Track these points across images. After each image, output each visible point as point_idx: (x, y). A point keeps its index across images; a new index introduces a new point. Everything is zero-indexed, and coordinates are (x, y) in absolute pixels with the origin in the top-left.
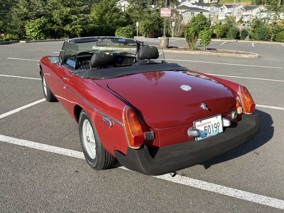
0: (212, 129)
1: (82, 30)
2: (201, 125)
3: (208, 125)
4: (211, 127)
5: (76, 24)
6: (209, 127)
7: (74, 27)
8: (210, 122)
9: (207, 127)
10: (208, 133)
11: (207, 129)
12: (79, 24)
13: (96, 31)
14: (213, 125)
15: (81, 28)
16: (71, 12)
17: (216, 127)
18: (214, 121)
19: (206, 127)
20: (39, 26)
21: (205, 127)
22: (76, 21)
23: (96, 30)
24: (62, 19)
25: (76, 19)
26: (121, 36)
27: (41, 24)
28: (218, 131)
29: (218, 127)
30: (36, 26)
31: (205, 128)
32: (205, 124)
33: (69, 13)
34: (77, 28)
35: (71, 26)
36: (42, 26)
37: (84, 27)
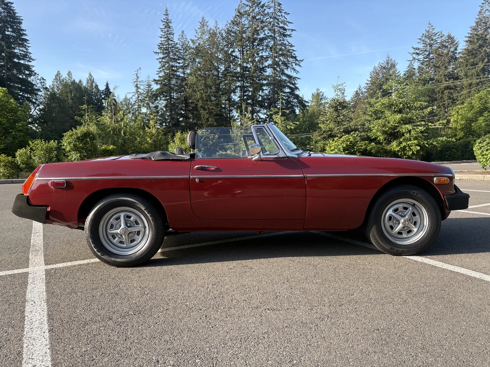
1: (418, 148)
5: (410, 139)
7: (404, 144)
12: (416, 138)
13: (451, 151)
15: (417, 145)
16: (402, 120)
20: (345, 145)
22: (410, 134)
23: (453, 148)
24: (384, 132)
25: (410, 131)
26: (487, 150)
27: (348, 143)
30: (340, 146)
33: (399, 122)
34: (409, 146)
35: (401, 143)
36: (349, 145)
37: (424, 143)
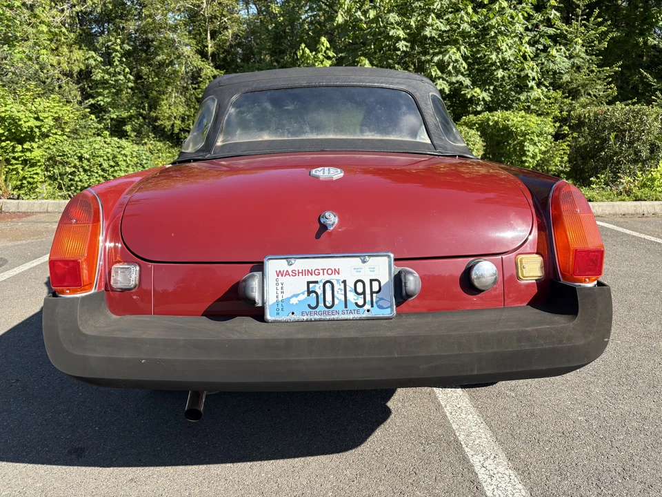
0: (340, 296)
2: (295, 273)
3: (327, 278)
4: (338, 287)
6: (328, 286)
8: (337, 272)
9: (321, 285)
10: (321, 304)
11: (320, 292)
14: (350, 285)
17: (364, 293)
18: (358, 270)
19: (317, 282)
21: (309, 283)
28: (368, 306)
29: (372, 293)
31: (311, 285)
32: (310, 272)
